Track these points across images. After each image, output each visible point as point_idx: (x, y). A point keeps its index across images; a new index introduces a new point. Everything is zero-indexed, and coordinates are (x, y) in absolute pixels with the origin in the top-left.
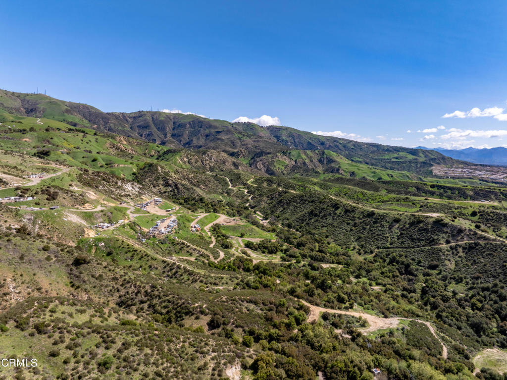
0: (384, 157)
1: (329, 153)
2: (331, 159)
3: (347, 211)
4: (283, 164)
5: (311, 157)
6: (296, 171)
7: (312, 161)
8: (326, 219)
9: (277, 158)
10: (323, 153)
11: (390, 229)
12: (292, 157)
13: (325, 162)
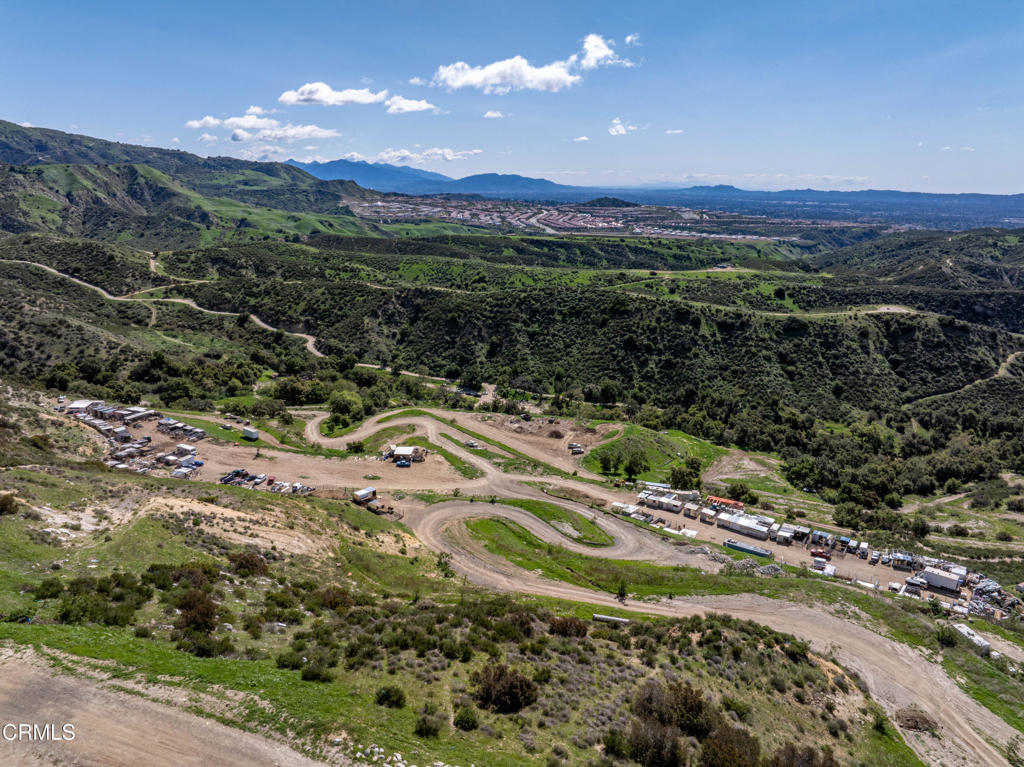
0: (215, 182)
1: (150, 173)
2: (161, 188)
3: (723, 327)
4: (50, 207)
5: (106, 183)
6: (110, 225)
7: (115, 195)
8: (696, 356)
9: (21, 190)
10: (133, 173)
11: (868, 353)
12: (51, 185)
13: (147, 196)
